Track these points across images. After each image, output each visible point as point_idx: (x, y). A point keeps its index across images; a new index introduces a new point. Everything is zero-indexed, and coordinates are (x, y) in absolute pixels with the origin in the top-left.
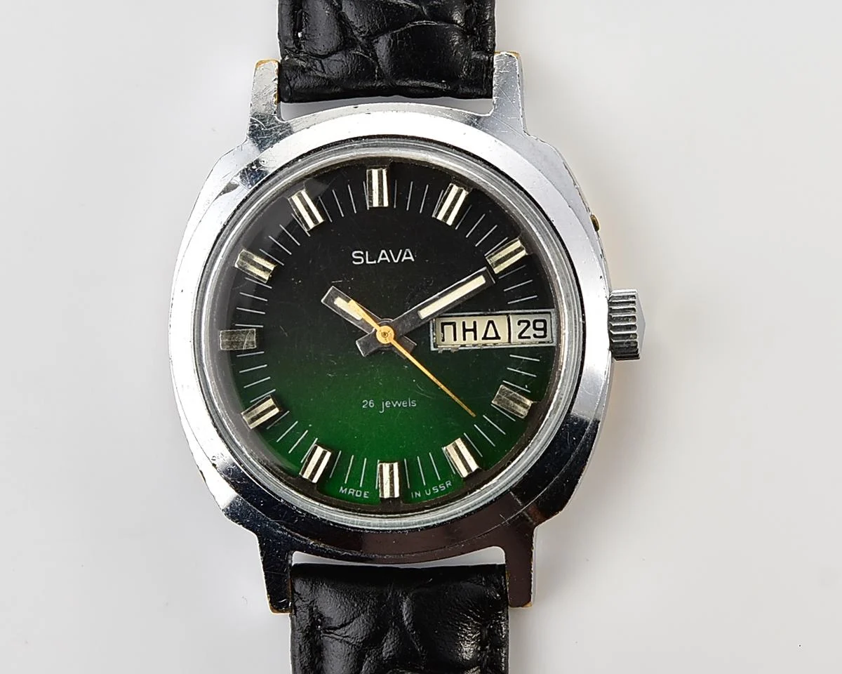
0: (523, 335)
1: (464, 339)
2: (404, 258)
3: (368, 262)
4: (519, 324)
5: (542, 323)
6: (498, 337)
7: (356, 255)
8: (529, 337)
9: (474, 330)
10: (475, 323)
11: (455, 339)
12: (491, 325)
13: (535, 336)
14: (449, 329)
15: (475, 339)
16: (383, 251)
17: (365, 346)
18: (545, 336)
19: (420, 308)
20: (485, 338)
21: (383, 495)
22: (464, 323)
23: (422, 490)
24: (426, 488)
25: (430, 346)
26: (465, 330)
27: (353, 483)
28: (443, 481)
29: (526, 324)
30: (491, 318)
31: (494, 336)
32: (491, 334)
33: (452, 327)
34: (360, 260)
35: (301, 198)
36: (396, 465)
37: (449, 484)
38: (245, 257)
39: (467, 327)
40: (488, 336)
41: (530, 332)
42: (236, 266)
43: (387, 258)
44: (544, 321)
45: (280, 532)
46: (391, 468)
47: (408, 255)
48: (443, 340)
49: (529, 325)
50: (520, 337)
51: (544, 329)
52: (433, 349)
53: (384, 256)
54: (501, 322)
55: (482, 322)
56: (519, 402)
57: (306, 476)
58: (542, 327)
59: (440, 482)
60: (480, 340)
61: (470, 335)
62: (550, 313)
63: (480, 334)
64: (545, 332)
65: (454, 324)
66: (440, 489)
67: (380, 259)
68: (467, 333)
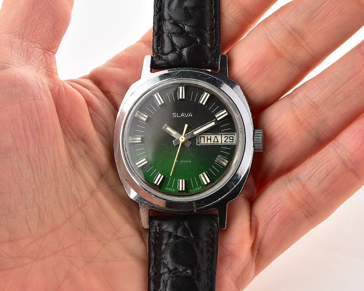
0: (226, 141)
1: (207, 142)
2: (189, 116)
3: (177, 117)
4: (225, 138)
5: (232, 138)
6: (218, 142)
7: (174, 114)
8: (228, 142)
9: (210, 139)
10: (211, 137)
11: (204, 142)
12: (216, 138)
13: (230, 141)
14: (202, 139)
15: (211, 142)
16: (182, 113)
17: (176, 142)
18: (233, 142)
19: (194, 132)
20: (214, 142)
21: (179, 189)
22: (207, 137)
23: (192, 189)
24: (193, 188)
25: (196, 144)
26: (208, 139)
27: (170, 186)
28: (199, 187)
29: (227, 138)
30: (216, 135)
31: (217, 141)
32: (216, 140)
33: (203, 138)
34: (175, 116)
35: (157, 95)
36: (184, 180)
37: (201, 187)
38: (138, 113)
39: (208, 138)
40: (215, 141)
41: (228, 140)
42: (136, 116)
43: (184, 116)
44: (233, 137)
45: (146, 202)
46: (182, 181)
47: (190, 115)
48: (201, 142)
49: (228, 138)
50: (225, 142)
51: (233, 139)
52: (197, 144)
53: (183, 115)
54: (219, 137)
55: (213, 137)
56: (224, 161)
57: (155, 183)
58: (232, 139)
59: (198, 187)
60: (212, 142)
61: (209, 141)
62: (234, 134)
63: (212, 140)
64: (233, 140)
65: (204, 137)
66: (198, 189)
67: (181, 116)
68: (208, 140)
